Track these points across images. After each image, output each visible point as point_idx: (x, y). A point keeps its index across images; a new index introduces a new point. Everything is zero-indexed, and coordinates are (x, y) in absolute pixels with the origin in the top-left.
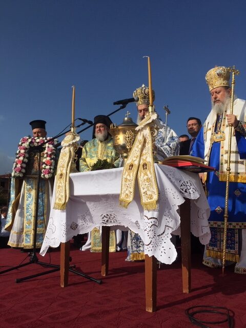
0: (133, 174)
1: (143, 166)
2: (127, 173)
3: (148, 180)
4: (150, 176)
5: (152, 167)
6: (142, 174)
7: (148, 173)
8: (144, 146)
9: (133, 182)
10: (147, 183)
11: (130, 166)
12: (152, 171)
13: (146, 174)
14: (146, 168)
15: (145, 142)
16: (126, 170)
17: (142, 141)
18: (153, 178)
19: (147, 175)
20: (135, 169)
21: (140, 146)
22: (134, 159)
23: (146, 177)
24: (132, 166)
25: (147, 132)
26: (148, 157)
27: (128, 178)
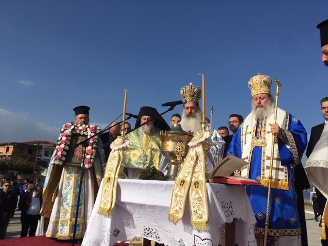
0: (184, 191)
1: (195, 184)
2: (178, 189)
3: (200, 199)
4: (201, 195)
5: (204, 186)
6: (194, 192)
7: (200, 192)
8: (196, 163)
9: (184, 199)
10: (198, 202)
11: (181, 182)
12: (204, 190)
13: (197, 193)
14: (198, 187)
15: (197, 159)
16: (177, 185)
17: (195, 158)
18: (204, 197)
19: (199, 194)
20: (186, 186)
21: (192, 162)
22: (186, 175)
23: (197, 196)
24: (184, 182)
25: (200, 149)
26: (200, 176)
27: (179, 193)
